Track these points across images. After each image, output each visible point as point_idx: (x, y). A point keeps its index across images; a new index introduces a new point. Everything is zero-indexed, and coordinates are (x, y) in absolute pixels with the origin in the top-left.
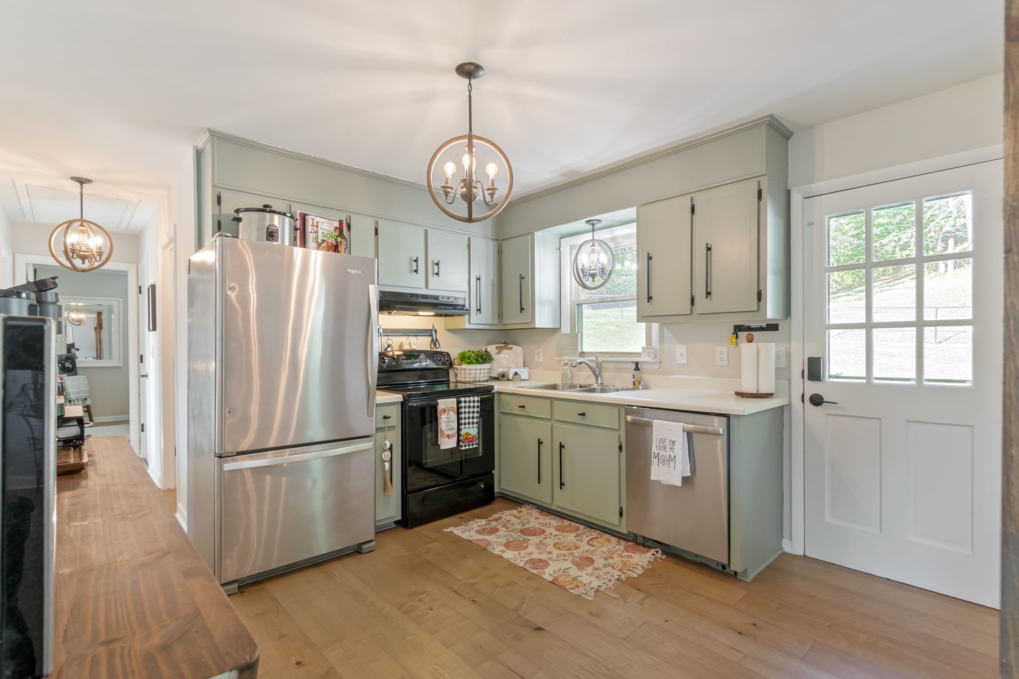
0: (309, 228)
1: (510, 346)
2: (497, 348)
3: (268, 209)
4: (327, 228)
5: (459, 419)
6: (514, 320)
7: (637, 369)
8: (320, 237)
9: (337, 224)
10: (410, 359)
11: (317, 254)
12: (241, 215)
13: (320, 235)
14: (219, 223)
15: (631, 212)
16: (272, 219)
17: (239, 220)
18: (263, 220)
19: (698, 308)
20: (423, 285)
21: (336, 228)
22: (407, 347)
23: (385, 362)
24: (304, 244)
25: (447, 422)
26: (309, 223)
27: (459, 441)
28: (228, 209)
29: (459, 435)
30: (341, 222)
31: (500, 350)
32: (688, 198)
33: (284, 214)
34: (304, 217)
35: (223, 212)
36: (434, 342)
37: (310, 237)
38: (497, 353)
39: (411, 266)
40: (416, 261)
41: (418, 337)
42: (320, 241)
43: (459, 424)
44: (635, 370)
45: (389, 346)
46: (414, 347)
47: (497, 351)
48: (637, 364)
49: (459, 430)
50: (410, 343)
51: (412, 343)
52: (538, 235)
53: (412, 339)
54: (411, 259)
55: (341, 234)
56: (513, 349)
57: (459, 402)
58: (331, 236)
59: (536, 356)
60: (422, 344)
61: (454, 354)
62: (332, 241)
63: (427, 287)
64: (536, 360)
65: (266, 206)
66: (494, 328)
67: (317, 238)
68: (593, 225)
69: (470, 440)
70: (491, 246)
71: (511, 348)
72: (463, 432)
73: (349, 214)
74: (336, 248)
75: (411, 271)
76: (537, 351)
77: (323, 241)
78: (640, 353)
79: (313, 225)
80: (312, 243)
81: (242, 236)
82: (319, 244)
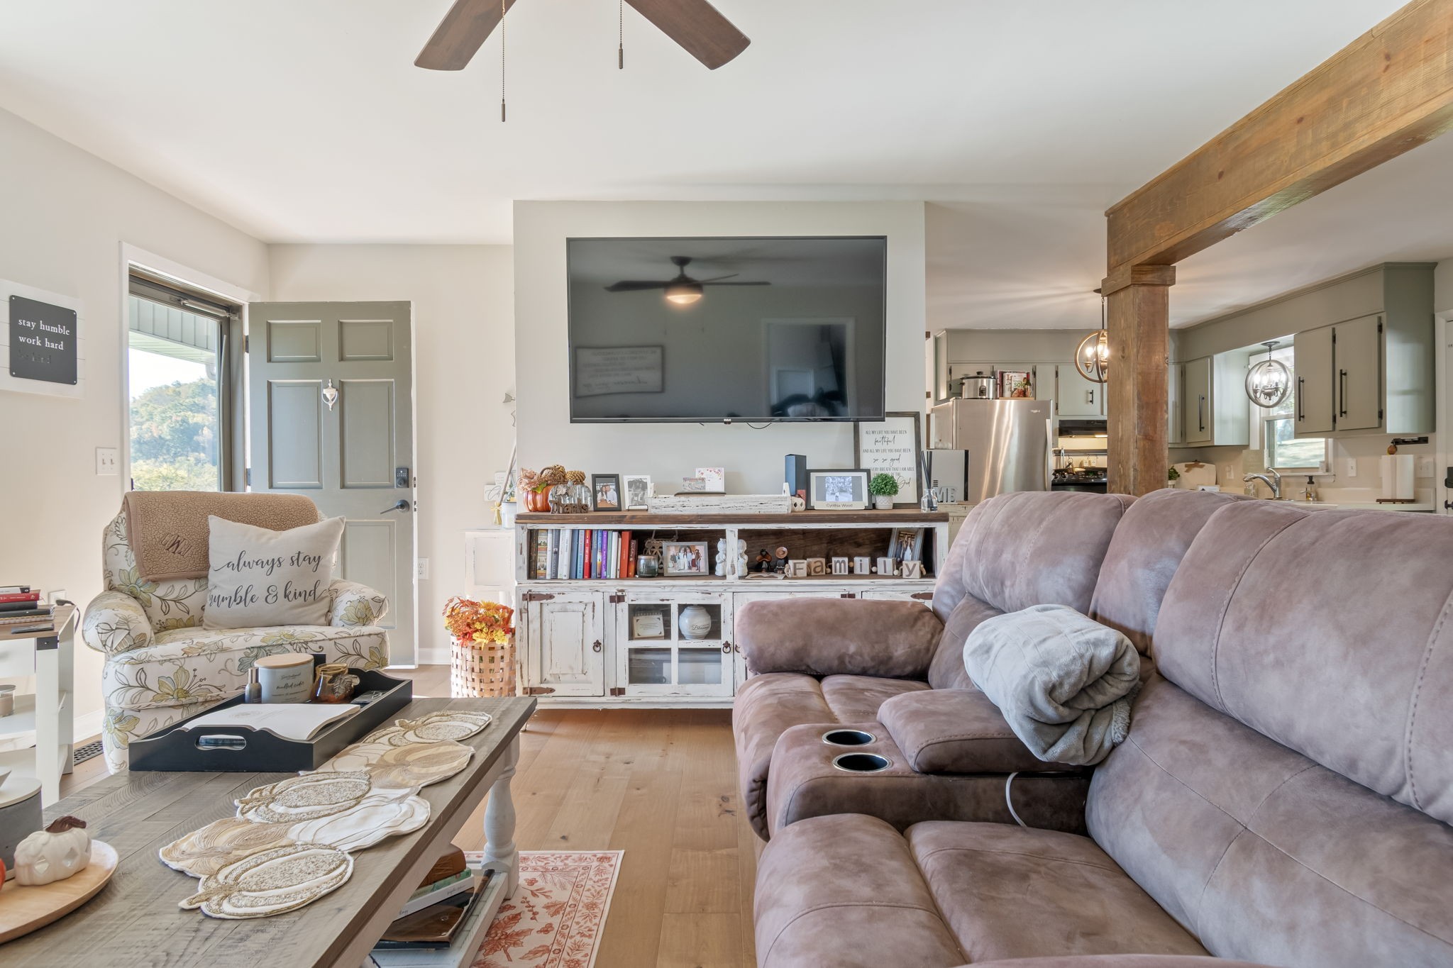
0: (1006, 382)
1: (1201, 464)
2: (1186, 466)
3: (980, 376)
4: (1017, 380)
6: (1196, 439)
7: (1311, 482)
8: (1013, 386)
9: (1025, 375)
10: (1089, 475)
11: (1010, 402)
12: (964, 381)
13: (1013, 385)
14: (950, 385)
15: (1290, 338)
16: (982, 382)
17: (963, 384)
18: (977, 383)
19: (1339, 426)
20: (1098, 412)
21: (1025, 378)
22: (1086, 465)
23: (1065, 477)
24: (1002, 395)
26: (1006, 378)
28: (957, 375)
30: (1028, 374)
31: (1189, 468)
32: (1329, 330)
33: (990, 378)
34: (1002, 374)
35: (953, 378)
37: (1006, 387)
38: (1187, 471)
39: (1087, 397)
40: (1092, 393)
41: (1098, 457)
42: (1013, 390)
44: (1308, 483)
45: (1070, 464)
46: (1094, 465)
47: (1186, 469)
48: (1311, 478)
50: (1090, 461)
51: (1092, 462)
52: (1217, 357)
53: (1093, 458)
54: (1087, 392)
55: (1028, 383)
56: (1205, 467)
58: (1021, 385)
59: (1228, 474)
60: (1100, 462)
62: (1021, 388)
63: (1102, 414)
64: (1228, 477)
65: (979, 373)
66: (1176, 446)
67: (1011, 388)
68: (1270, 346)
71: (1202, 466)
73: (1035, 364)
74: (1023, 394)
75: (1087, 402)
76: (1227, 469)
77: (1015, 389)
78: (1318, 468)
79: (1008, 379)
80: (1007, 393)
81: (965, 395)
82: (1012, 393)
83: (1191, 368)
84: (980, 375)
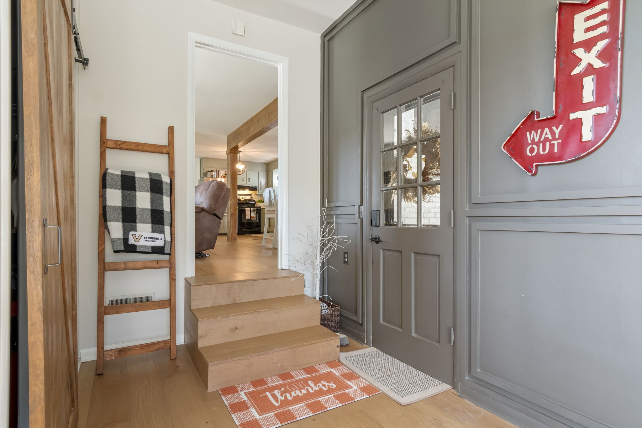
0: (220, 173)
4: (223, 173)
5: (250, 213)
8: (222, 175)
9: (225, 172)
10: (245, 201)
12: (208, 172)
14: (204, 173)
18: (211, 173)
20: (246, 184)
25: (248, 213)
26: (220, 172)
27: (250, 217)
28: (206, 171)
29: (250, 216)
30: (226, 172)
33: (215, 172)
34: (219, 171)
36: (252, 197)
37: (220, 175)
39: (243, 179)
43: (250, 214)
45: (241, 198)
49: (250, 215)
50: (246, 197)
52: (273, 171)
54: (243, 178)
55: (226, 174)
57: (250, 209)
60: (248, 198)
61: (256, 200)
62: (224, 175)
63: (247, 184)
65: (212, 170)
69: (254, 218)
70: (265, 173)
72: (251, 216)
74: (225, 177)
75: (243, 181)
80: (220, 177)
81: (208, 176)
82: (221, 177)
83: (269, 173)
84: (212, 171)
